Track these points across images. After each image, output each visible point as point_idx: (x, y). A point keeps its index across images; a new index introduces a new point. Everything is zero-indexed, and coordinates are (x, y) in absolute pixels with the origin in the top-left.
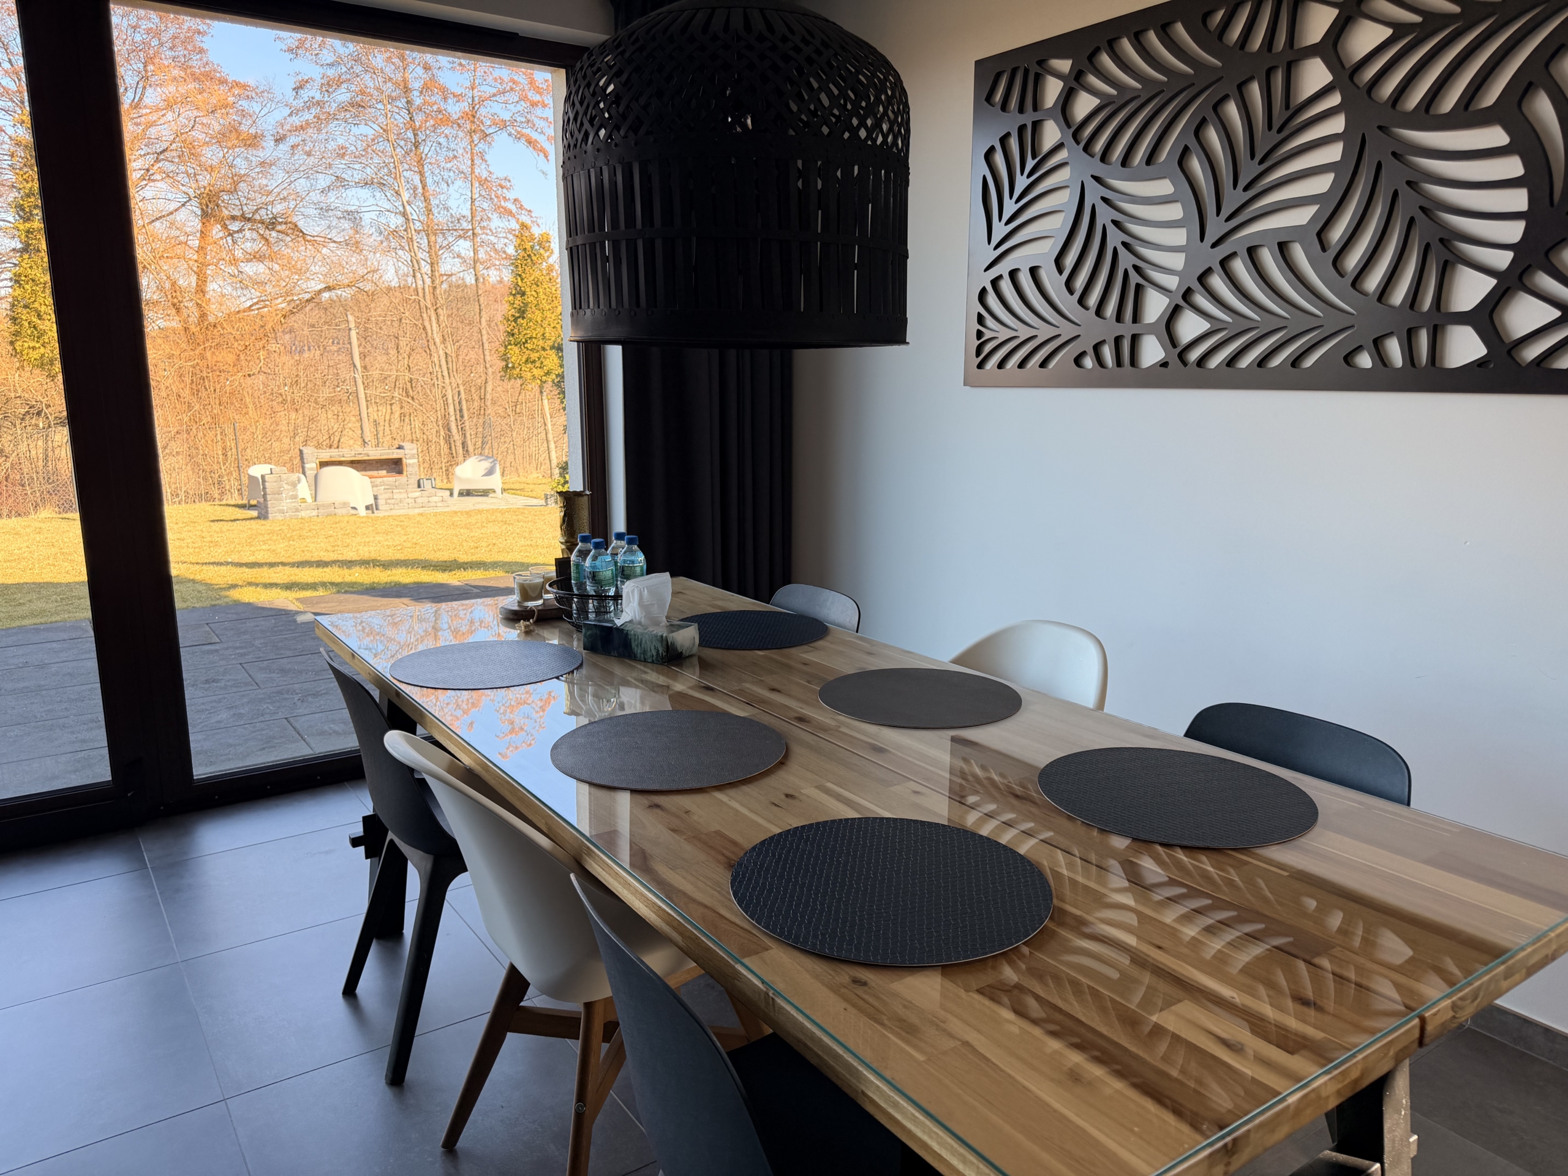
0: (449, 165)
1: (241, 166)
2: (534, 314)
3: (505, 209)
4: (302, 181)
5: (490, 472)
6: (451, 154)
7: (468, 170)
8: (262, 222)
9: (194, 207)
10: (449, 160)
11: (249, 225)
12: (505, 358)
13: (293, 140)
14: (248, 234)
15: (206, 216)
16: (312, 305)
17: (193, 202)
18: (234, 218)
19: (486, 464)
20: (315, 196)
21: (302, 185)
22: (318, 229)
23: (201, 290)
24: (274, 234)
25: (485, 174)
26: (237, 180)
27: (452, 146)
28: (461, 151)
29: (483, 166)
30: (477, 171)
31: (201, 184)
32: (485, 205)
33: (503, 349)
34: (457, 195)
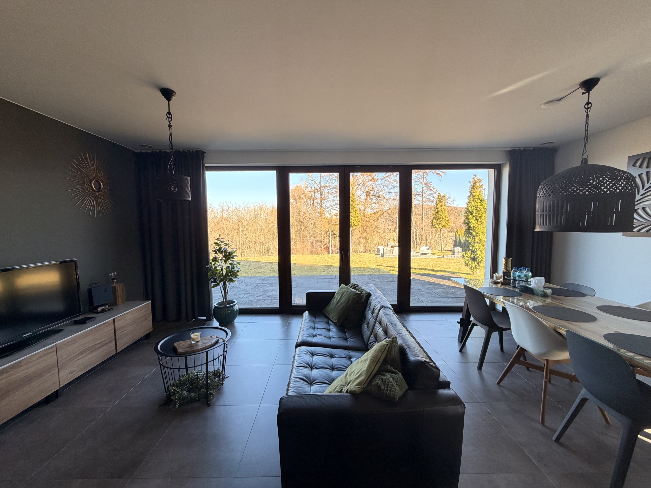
0: (418, 181)
1: (374, 186)
2: (440, 213)
3: (431, 189)
4: (386, 187)
5: (428, 249)
6: (418, 178)
7: (422, 182)
8: (377, 196)
9: (365, 194)
10: (418, 180)
11: (375, 197)
12: (432, 223)
13: (385, 179)
14: (374, 199)
15: (367, 196)
16: (386, 213)
17: (364, 193)
18: (372, 196)
19: (427, 247)
20: (389, 190)
21: (386, 188)
22: (388, 197)
23: (364, 210)
24: (379, 198)
25: (426, 182)
26: (373, 188)
27: (419, 176)
28: (421, 177)
29: (426, 180)
30: (424, 181)
31: (367, 189)
32: (426, 189)
33: (432, 221)
34: (419, 187)
